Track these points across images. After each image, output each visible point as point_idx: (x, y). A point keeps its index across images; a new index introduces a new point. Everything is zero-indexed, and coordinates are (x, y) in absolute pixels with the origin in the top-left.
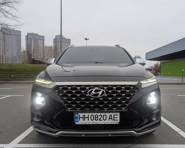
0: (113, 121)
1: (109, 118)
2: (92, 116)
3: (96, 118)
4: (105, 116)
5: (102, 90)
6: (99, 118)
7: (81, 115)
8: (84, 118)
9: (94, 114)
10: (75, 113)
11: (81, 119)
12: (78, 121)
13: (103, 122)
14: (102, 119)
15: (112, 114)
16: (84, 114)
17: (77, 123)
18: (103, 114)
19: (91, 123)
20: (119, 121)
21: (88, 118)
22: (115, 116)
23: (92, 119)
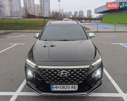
0: (74, 89)
1: (72, 88)
2: (61, 87)
3: (64, 87)
4: (69, 87)
5: (67, 72)
6: (65, 87)
7: (55, 86)
8: (56, 88)
9: (63, 86)
10: (51, 85)
11: (55, 88)
12: (53, 89)
13: (67, 90)
14: (67, 88)
15: (73, 86)
16: (56, 86)
17: (52, 90)
18: (68, 86)
19: (61, 90)
20: (77, 89)
21: (59, 87)
22: (75, 87)
23: (61, 88)
